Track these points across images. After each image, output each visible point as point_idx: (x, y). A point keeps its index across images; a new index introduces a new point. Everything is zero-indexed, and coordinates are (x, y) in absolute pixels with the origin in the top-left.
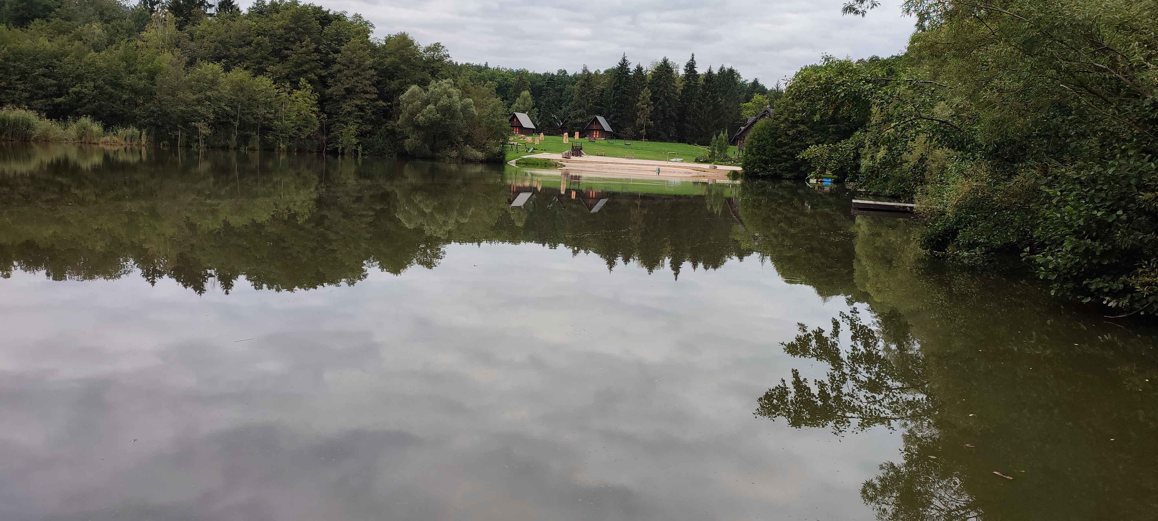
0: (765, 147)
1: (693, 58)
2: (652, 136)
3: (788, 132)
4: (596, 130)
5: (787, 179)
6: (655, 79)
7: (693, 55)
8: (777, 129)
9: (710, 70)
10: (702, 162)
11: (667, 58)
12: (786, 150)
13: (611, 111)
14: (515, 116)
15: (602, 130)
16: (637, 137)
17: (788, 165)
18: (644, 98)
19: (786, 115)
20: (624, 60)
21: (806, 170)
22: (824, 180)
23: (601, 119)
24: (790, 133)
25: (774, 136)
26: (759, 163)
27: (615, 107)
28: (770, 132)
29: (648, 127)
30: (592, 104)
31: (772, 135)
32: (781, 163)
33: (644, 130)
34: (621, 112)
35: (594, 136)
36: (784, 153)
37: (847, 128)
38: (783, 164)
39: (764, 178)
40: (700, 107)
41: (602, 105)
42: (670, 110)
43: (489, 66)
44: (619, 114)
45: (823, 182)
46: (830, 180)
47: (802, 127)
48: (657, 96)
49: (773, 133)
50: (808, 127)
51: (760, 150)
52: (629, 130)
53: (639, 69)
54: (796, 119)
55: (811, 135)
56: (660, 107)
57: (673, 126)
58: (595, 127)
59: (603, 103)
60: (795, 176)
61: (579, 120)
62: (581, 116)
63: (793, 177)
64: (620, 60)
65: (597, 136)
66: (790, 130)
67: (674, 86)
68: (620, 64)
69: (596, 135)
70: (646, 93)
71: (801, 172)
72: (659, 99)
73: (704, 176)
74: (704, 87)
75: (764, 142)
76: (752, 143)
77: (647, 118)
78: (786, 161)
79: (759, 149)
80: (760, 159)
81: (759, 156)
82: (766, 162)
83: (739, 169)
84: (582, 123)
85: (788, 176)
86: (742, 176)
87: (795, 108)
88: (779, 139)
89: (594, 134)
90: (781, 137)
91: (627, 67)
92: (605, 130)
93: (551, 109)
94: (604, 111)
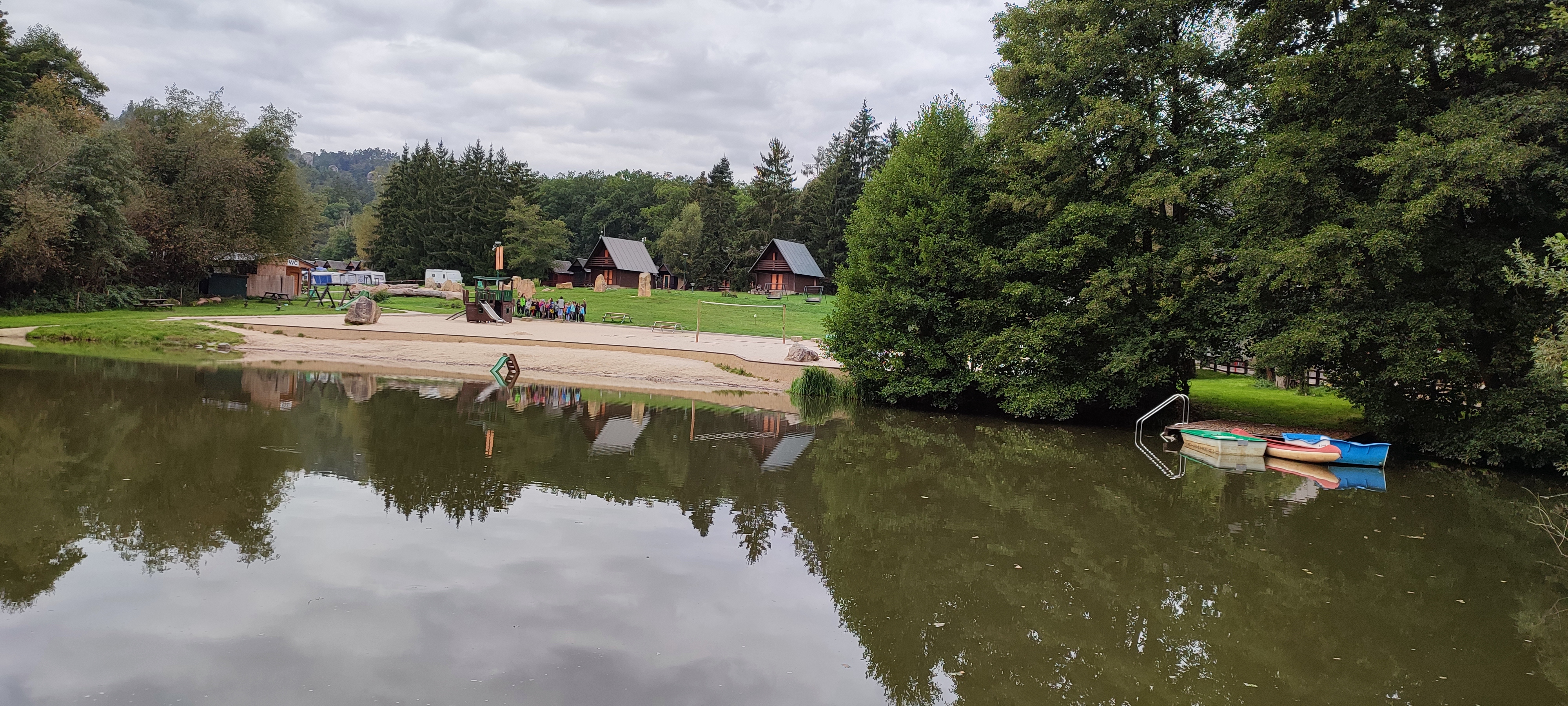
4: (777, 273)
5: (1023, 421)
14: (602, 245)
15: (787, 272)
20: (865, 118)
23: (787, 247)
25: (977, 186)
30: (778, 216)
35: (774, 287)
36: (1022, 275)
39: (908, 409)
41: (811, 220)
49: (970, 171)
51: (890, 260)
58: (772, 265)
60: (1081, 405)
61: (749, 253)
62: (755, 242)
63: (1070, 411)
64: (854, 115)
65: (780, 287)
68: (853, 125)
69: (777, 284)
75: (910, 215)
80: (885, 309)
84: (753, 258)
88: (996, 197)
89: (774, 281)
90: (1001, 186)
91: (871, 134)
92: (796, 271)
93: (716, 234)
94: (814, 231)
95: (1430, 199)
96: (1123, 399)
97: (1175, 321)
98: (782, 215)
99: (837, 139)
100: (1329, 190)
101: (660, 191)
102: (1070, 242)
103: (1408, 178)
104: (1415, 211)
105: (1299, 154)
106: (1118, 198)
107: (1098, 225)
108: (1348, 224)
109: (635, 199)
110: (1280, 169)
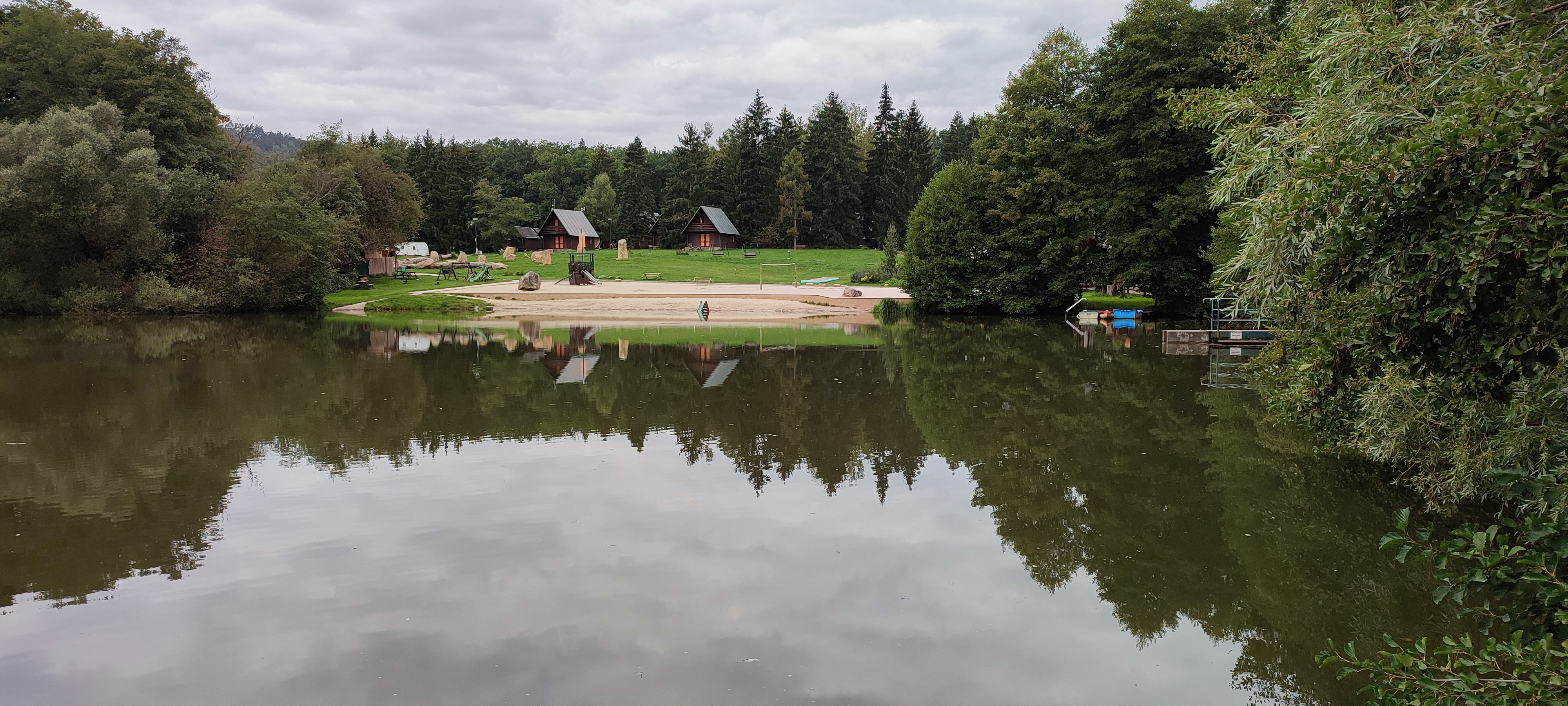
0: (954, 234)
1: (886, 92)
2: (810, 241)
3: (1010, 191)
4: (705, 233)
5: (1015, 315)
6: (815, 134)
7: (886, 87)
8: (984, 186)
9: (913, 110)
10: (865, 282)
11: (835, 94)
12: (1010, 237)
13: (738, 198)
14: (554, 217)
15: (714, 232)
16: (785, 243)
17: (1016, 277)
18: (790, 168)
19: (1003, 148)
20: (759, 104)
21: (1066, 288)
22: (1117, 313)
23: (711, 212)
24: (1016, 193)
25: (979, 206)
26: (942, 276)
27: (746, 189)
28: (966, 195)
29: (803, 224)
30: (698, 186)
31: (970, 202)
32: (998, 274)
33: (794, 229)
34: (755, 198)
35: (702, 244)
36: (1006, 247)
37: (1168, 165)
38: (1002, 276)
39: (956, 314)
40: (899, 180)
41: (722, 188)
42: (845, 190)
43: (588, 145)
44: (753, 202)
45: (1113, 319)
46: (1133, 314)
47: (1045, 175)
48: (819, 165)
49: (974, 198)
50: (1062, 173)
51: (943, 244)
52: (770, 231)
53: (786, 119)
54: (1028, 154)
55: (1073, 193)
56: (826, 185)
57: (854, 219)
58: (701, 227)
59: (722, 184)
60: (1038, 306)
61: (676, 218)
62: (680, 209)
63: (1033, 310)
64: (749, 102)
65: (708, 244)
66: (1015, 186)
67: (852, 146)
68: (750, 110)
69: (705, 242)
70: (794, 160)
71: (1054, 295)
72: (823, 170)
73: (827, 316)
74: (903, 142)
75: (950, 222)
76: (921, 228)
77: (798, 205)
78: (1010, 267)
79: (939, 241)
80: (942, 267)
81: (939, 259)
82: (960, 274)
83: (896, 293)
84: (681, 222)
85: (1018, 306)
86: (907, 312)
87: (1023, 125)
88: (991, 211)
89: (702, 239)
90: (994, 207)
91: (765, 117)
92: (721, 231)
93: (636, 201)
94: (726, 197)
95: (1178, 220)
96: (1056, 303)
97: (1079, 267)
98: (700, 185)
99: (738, 122)
100: (1143, 213)
101: (541, 158)
102: (1031, 233)
103: (1171, 211)
104: (1174, 224)
105: (1131, 199)
106: (1051, 212)
107: (1043, 226)
108: (1150, 226)
109: (517, 167)
110: (1124, 205)
